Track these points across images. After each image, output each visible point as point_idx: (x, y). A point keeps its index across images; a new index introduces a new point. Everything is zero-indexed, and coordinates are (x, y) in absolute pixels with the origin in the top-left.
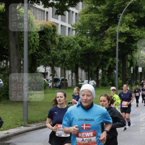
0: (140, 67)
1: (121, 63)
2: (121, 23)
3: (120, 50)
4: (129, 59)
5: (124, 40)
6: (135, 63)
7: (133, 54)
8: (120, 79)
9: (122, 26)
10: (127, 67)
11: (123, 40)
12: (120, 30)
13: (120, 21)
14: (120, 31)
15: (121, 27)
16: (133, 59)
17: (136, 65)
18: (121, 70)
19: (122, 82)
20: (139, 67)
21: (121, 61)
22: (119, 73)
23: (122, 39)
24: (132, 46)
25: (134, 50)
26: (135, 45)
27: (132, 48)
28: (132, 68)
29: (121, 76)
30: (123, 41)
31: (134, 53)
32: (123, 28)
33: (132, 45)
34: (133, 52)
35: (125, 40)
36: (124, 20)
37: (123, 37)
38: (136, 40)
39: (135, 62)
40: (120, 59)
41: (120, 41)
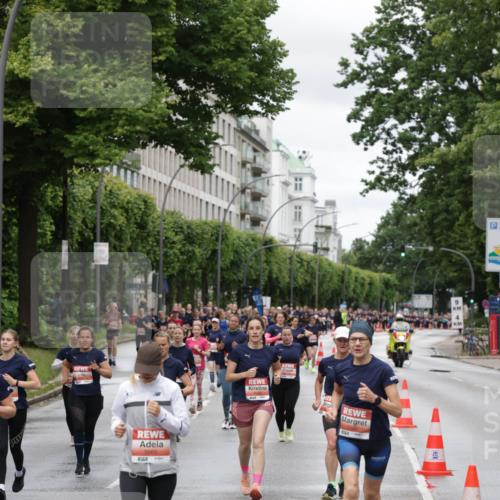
0: (101, 241)
1: (15, 220)
2: (15, 35)
3: (8, 160)
4: (50, 203)
5: (31, 116)
6: (79, 222)
7: (69, 179)
8: (10, 298)
9: (16, 50)
10: (39, 242)
11: (24, 114)
12: (10, 66)
13: (9, 25)
14: (11, 73)
15: (13, 54)
16: (69, 205)
17: (81, 233)
18: (15, 255)
19: (15, 312)
20: (95, 240)
21: (13, 213)
22: (6, 268)
23: (20, 108)
24: (67, 144)
25: (76, 160)
26: (81, 138)
27: (68, 154)
28: (65, 246)
29: (15, 280)
30: (26, 120)
31: (72, 176)
32: (25, 57)
33: (66, 140)
34: (69, 171)
35: (32, 112)
36: (26, 22)
37: (24, 102)
38: (82, 115)
39: (78, 217)
40: (7, 206)
41: (11, 118)
